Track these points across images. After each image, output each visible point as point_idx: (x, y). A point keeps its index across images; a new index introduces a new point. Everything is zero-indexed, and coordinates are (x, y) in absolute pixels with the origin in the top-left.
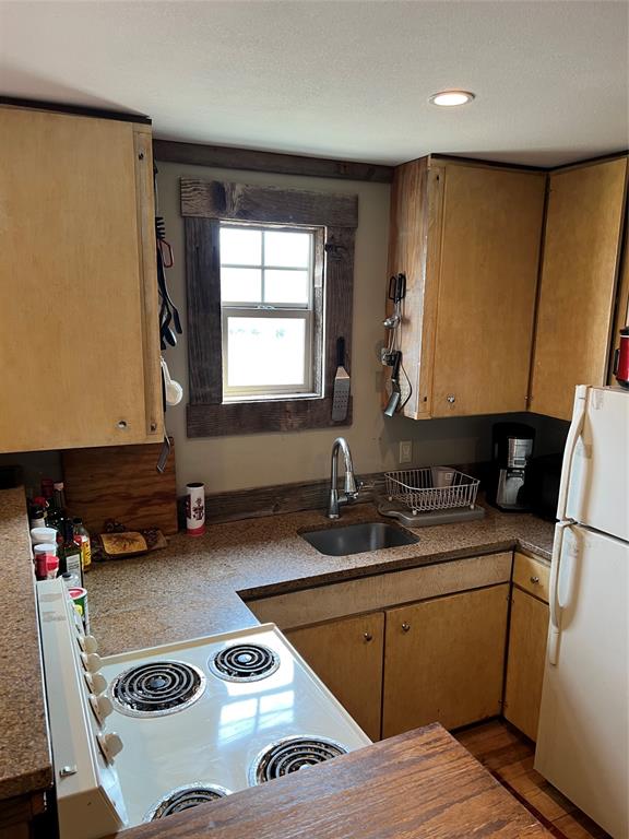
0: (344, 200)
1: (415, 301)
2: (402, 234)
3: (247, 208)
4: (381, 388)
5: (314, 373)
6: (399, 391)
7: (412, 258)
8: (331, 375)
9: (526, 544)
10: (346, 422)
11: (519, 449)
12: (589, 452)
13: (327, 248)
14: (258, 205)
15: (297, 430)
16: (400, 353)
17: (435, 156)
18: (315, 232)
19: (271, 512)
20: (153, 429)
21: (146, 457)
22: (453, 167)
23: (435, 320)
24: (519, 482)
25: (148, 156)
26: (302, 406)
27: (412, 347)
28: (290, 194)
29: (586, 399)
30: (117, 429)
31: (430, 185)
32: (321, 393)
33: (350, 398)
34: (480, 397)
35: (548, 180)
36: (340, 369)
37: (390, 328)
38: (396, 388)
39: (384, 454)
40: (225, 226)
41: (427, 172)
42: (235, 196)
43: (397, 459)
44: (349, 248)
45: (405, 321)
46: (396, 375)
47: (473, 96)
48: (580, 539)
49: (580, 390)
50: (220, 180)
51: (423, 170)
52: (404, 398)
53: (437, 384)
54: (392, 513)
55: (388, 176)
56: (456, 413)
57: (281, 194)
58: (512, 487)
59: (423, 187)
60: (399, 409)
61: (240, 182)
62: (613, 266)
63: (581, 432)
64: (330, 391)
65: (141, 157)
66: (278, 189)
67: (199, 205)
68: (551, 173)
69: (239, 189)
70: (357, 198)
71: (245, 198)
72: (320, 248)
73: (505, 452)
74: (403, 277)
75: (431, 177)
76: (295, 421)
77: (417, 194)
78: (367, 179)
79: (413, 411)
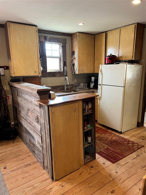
0: (64, 39)
1: (76, 55)
2: (73, 45)
3: (50, 40)
4: (71, 70)
5: (61, 68)
6: (74, 70)
7: (75, 48)
8: (64, 68)
9: (94, 91)
10: (66, 76)
11: (93, 78)
12: (102, 74)
13: (62, 47)
14: (51, 40)
15: (59, 77)
16: (74, 64)
17: (78, 32)
18: (60, 44)
19: (55, 90)
20: (39, 73)
21: (36, 80)
22: (81, 34)
23: (79, 58)
24: (93, 84)
25: (37, 31)
26: (59, 73)
27: (76, 62)
28: (56, 38)
29: (101, 66)
30: (35, 73)
31: (77, 37)
32: (62, 71)
33: (67, 71)
34: (87, 70)
35: (95, 36)
36: (65, 67)
37: (73, 59)
38: (74, 69)
39: (72, 82)
40: (46, 43)
41: (77, 35)
42: (48, 38)
43: (74, 82)
44: (65, 47)
45: (75, 58)
46: (74, 67)
47: (84, 24)
48: (102, 87)
49: (100, 65)
50: (45, 36)
51: (76, 34)
52: (75, 71)
53: (80, 68)
54: (75, 89)
55: (71, 35)
56: (83, 73)
57: (55, 38)
58: (92, 85)
59: (76, 37)
60: (75, 73)
61: (48, 36)
62: (104, 48)
63: (101, 71)
64: (64, 70)
65: (36, 32)
66: (54, 37)
67: (42, 40)
68: (95, 35)
69: (48, 37)
70: (66, 39)
71: (49, 38)
72: (61, 47)
73: (91, 79)
74: (74, 51)
75: (78, 35)
76: (58, 75)
77: (75, 38)
78: (67, 36)
79: (77, 73)
